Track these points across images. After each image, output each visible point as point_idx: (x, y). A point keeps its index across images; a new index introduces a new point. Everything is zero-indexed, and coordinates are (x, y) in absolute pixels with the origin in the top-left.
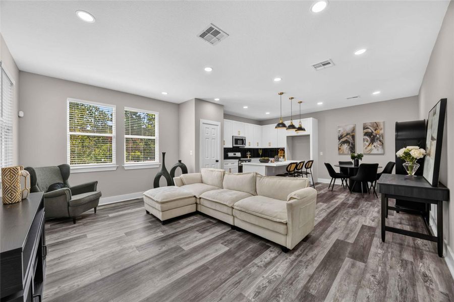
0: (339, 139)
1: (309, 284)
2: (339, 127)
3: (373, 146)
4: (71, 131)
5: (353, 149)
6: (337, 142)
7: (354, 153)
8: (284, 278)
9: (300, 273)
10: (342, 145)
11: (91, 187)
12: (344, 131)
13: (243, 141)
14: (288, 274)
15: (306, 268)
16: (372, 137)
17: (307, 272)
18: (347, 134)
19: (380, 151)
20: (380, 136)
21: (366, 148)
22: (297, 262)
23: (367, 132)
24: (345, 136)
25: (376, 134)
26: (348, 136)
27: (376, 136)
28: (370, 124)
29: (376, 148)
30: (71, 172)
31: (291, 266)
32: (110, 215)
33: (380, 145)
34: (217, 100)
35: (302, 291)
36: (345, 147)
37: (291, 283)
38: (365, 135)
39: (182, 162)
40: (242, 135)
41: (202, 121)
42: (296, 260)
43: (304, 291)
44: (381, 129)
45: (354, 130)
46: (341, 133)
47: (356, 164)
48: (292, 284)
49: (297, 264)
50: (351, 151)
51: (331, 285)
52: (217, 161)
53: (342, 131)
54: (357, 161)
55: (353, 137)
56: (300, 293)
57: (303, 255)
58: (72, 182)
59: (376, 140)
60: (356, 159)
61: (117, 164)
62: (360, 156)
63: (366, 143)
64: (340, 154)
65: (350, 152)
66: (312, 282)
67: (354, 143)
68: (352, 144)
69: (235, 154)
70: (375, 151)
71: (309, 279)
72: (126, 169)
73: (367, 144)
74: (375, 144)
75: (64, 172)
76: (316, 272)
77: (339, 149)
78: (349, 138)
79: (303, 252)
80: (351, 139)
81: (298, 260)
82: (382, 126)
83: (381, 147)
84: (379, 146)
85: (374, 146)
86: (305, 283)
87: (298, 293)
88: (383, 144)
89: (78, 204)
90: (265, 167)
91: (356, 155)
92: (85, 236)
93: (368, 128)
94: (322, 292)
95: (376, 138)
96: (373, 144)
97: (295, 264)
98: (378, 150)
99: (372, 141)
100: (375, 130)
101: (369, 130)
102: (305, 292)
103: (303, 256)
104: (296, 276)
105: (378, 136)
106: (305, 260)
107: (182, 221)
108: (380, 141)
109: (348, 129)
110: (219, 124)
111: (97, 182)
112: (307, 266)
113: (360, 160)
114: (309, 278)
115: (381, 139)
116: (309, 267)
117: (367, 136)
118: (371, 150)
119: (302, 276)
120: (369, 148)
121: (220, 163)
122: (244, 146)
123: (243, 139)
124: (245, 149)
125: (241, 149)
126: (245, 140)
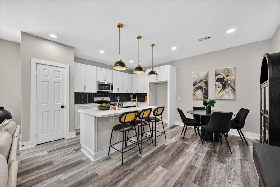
0: (194, 85)
2: (193, 74)
3: (224, 92)
5: (206, 95)
6: (192, 88)
7: (207, 98)
10: (196, 90)
12: (198, 78)
16: (223, 83)
18: (201, 81)
19: (232, 97)
20: (231, 82)
21: (218, 94)
23: (219, 78)
24: (199, 82)
25: (228, 80)
26: (202, 82)
27: (227, 82)
28: (222, 71)
29: (227, 94)
33: (232, 91)
36: (199, 93)
38: (217, 81)
39: (5, 109)
40: (108, 81)
41: (36, 60)
44: (233, 75)
45: (207, 76)
46: (195, 80)
47: (208, 111)
50: (204, 96)
52: (62, 107)
53: (196, 78)
54: (210, 108)
55: (206, 83)
59: (227, 86)
60: (208, 105)
62: (212, 103)
63: (218, 88)
64: (194, 99)
65: (203, 98)
67: (207, 88)
68: (205, 90)
69: (103, 99)
70: (226, 97)
73: (219, 90)
74: (226, 90)
77: (194, 95)
78: (203, 84)
80: (204, 85)
82: (233, 72)
83: (232, 92)
84: (230, 91)
85: (226, 92)
88: (234, 89)
91: (208, 101)
93: (220, 75)
95: (227, 84)
96: (224, 90)
98: (229, 96)
99: (224, 87)
100: (227, 76)
101: (221, 76)
105: (229, 82)
108: (231, 87)
109: (202, 75)
110: (67, 66)
113: (212, 107)
115: (232, 85)
117: (219, 82)
118: (223, 96)
120: (221, 93)
121: (67, 109)
122: (111, 91)
123: (109, 85)
124: (113, 93)
125: (110, 93)
126: (112, 86)
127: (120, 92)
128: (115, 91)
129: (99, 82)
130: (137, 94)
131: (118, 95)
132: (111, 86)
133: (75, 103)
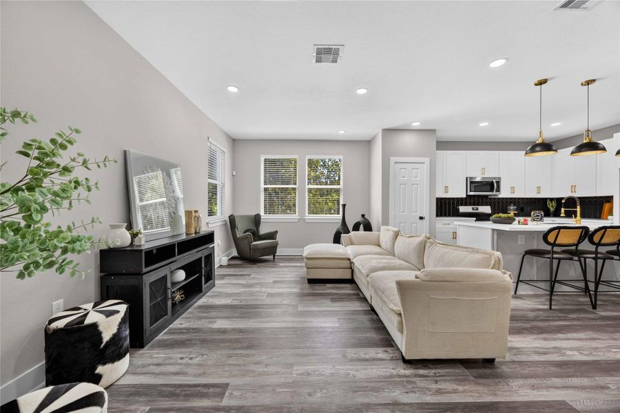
1: (380, 407)
4: (265, 184)
8: (356, 382)
9: (387, 390)
11: (272, 236)
13: (491, 185)
14: (367, 382)
15: (406, 392)
22: (403, 379)
30: (262, 221)
31: (387, 378)
32: (281, 264)
34: (416, 125)
37: (358, 390)
40: (490, 174)
41: (393, 159)
42: (406, 377)
43: (360, 407)
49: (402, 381)
52: (421, 218)
57: (429, 378)
58: (263, 230)
61: (299, 216)
66: (387, 408)
69: (477, 209)
72: (307, 221)
75: (257, 220)
79: (435, 376)
89: (257, 249)
90: (490, 232)
92: (250, 275)
97: (397, 379)
102: (358, 409)
103: (427, 380)
104: (375, 390)
106: (422, 384)
107: (328, 285)
110: (427, 160)
111: (277, 232)
112: (414, 392)
114: (390, 402)
116: (412, 394)
119: (383, 394)
121: (426, 222)
122: (497, 193)
123: (492, 182)
124: (499, 199)
125: (491, 199)
126: (498, 183)
127: (518, 194)
128: (505, 193)
129: (471, 178)
130: (579, 198)
131: (511, 203)
132: (495, 184)
133: (437, 216)
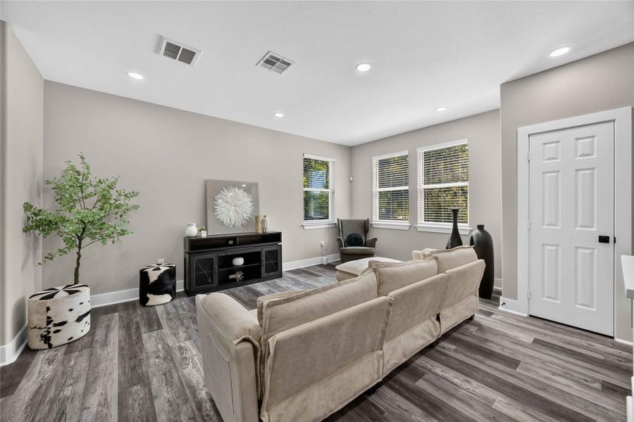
1: (146, 390)
4: (380, 186)
8: (177, 371)
9: (170, 390)
14: (179, 376)
15: (169, 401)
17: (163, 399)
22: (189, 395)
30: (372, 226)
31: (187, 384)
35: (148, 379)
37: (167, 375)
42: (195, 396)
43: (146, 381)
48: (165, 374)
49: (185, 394)
51: (120, 414)
52: (602, 239)
56: (148, 376)
57: (196, 412)
61: (410, 223)
66: (145, 395)
71: (152, 394)
72: (419, 229)
75: (366, 225)
76: (152, 410)
79: (203, 417)
81: (191, 399)
86: (152, 387)
87: (150, 375)
94: (126, 396)
97: (188, 391)
102: (144, 381)
103: (193, 412)
104: (169, 383)
106: (184, 409)
111: (376, 239)
112: (171, 405)
114: (154, 394)
116: (167, 405)
119: (164, 389)
